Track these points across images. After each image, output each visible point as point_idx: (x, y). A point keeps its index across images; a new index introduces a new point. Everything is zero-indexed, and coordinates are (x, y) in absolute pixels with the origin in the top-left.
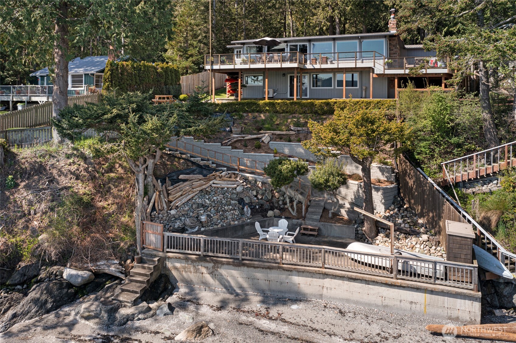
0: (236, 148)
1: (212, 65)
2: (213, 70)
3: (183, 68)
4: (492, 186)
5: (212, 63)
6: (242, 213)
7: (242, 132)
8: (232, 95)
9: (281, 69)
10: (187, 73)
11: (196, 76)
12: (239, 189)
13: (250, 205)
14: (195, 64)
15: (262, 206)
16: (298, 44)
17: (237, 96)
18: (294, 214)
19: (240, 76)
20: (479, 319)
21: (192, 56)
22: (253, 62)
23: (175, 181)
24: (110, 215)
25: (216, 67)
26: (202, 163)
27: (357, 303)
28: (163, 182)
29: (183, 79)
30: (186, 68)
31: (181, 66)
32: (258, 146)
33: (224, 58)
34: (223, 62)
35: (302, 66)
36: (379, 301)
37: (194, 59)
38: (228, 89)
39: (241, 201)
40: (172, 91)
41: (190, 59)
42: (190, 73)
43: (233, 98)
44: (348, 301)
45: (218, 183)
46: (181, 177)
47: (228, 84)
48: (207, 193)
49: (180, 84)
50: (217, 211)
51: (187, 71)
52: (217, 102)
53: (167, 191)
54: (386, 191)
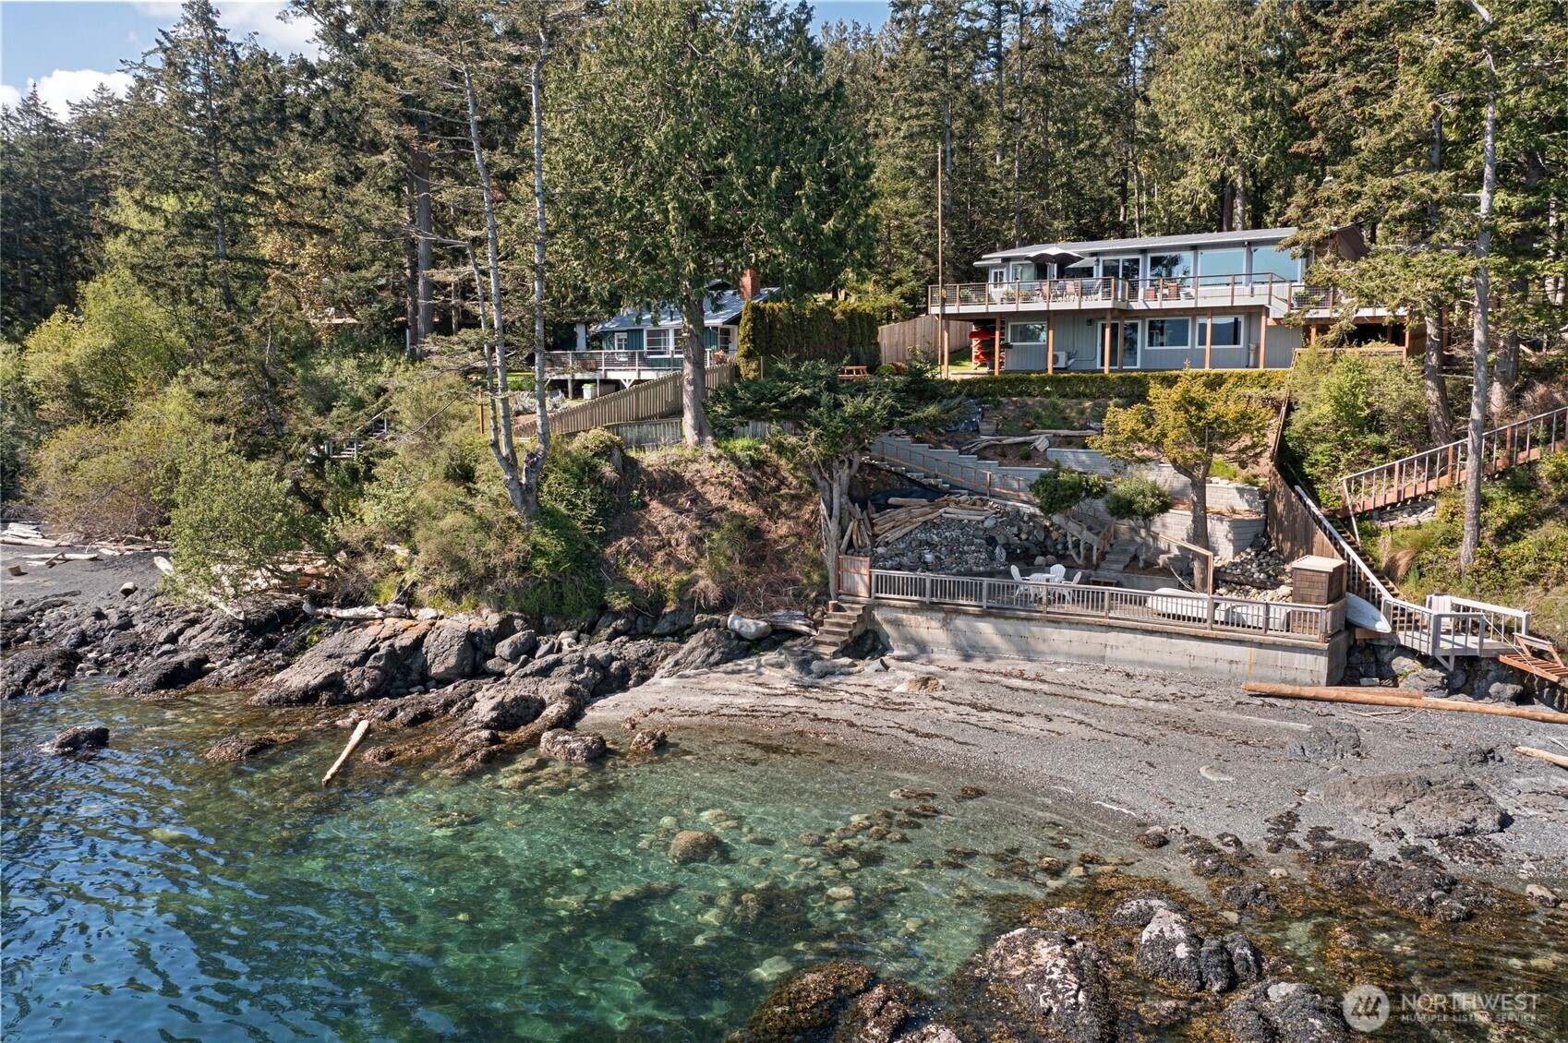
0: (985, 458)
1: (943, 306)
2: (945, 316)
3: (883, 309)
4: (1425, 517)
5: (944, 301)
6: (992, 557)
7: (998, 432)
8: (983, 365)
9: (1080, 312)
10: (889, 319)
11: (908, 325)
12: (988, 524)
13: (1007, 546)
14: (907, 300)
15: (1026, 550)
16: (1122, 257)
17: (992, 367)
18: (1080, 562)
19: (998, 325)
20: (1324, 680)
21: (899, 282)
22: (1027, 299)
23: (882, 507)
24: (786, 551)
25: (950, 310)
26: (925, 481)
27: (1154, 665)
28: (864, 507)
29: (884, 330)
30: (889, 308)
31: (877, 305)
32: (1027, 455)
33: (967, 292)
34: (965, 300)
35: (1123, 306)
36: (1185, 662)
37: (905, 288)
38: (975, 352)
39: (991, 541)
40: (864, 358)
41: (898, 290)
42: (896, 320)
43: (985, 370)
44: (1141, 663)
45: (952, 512)
46: (892, 500)
47: (975, 342)
48: (935, 525)
49: (877, 344)
50: (951, 552)
51: (890, 315)
52: (952, 378)
53: (871, 520)
54: (1237, 526)
